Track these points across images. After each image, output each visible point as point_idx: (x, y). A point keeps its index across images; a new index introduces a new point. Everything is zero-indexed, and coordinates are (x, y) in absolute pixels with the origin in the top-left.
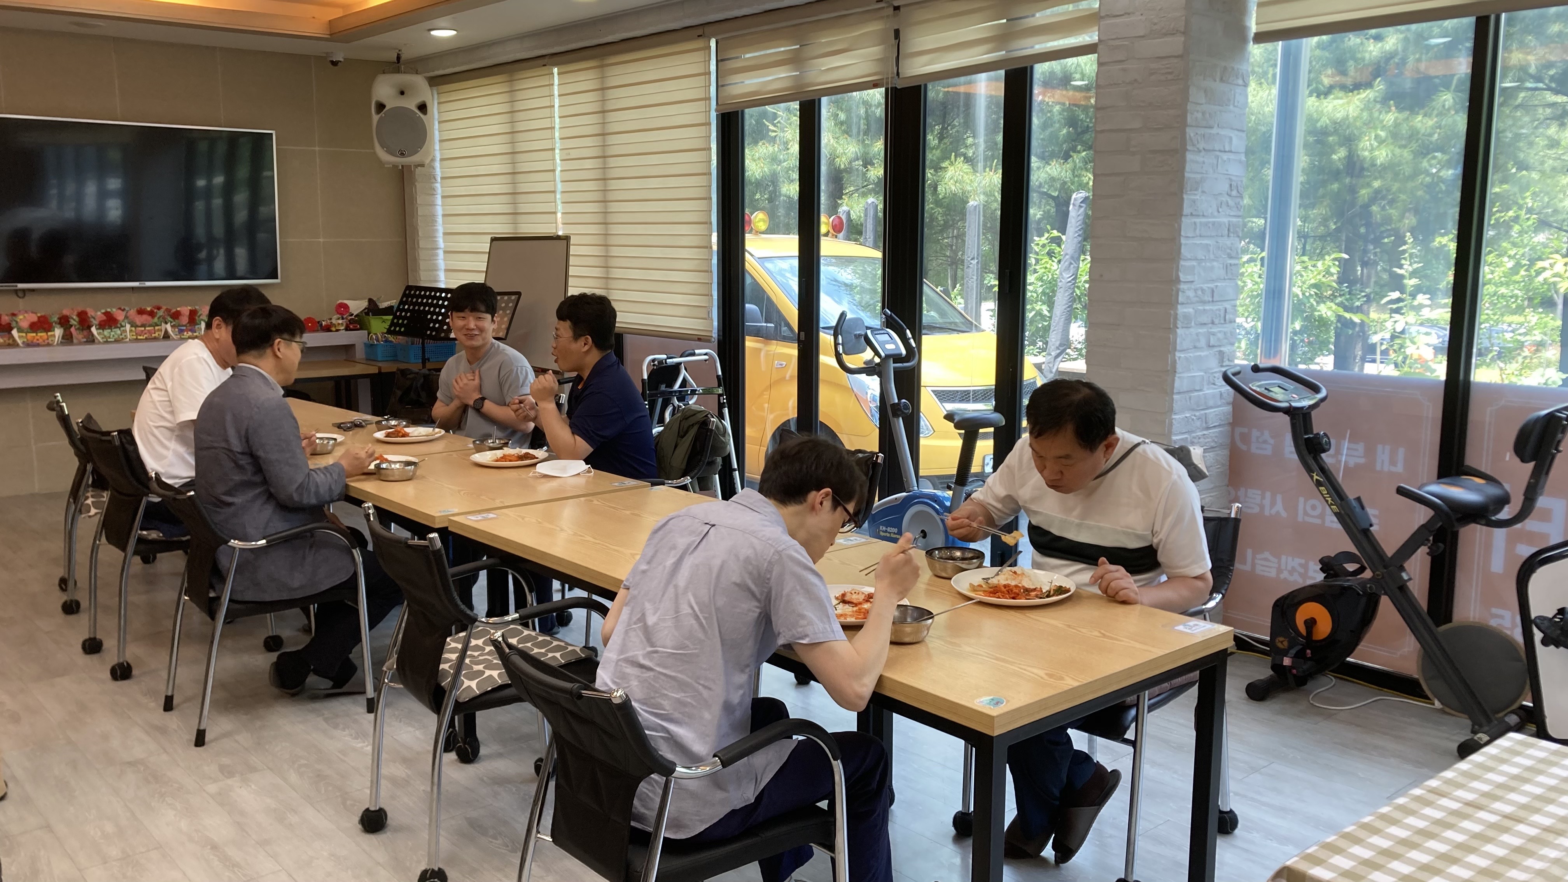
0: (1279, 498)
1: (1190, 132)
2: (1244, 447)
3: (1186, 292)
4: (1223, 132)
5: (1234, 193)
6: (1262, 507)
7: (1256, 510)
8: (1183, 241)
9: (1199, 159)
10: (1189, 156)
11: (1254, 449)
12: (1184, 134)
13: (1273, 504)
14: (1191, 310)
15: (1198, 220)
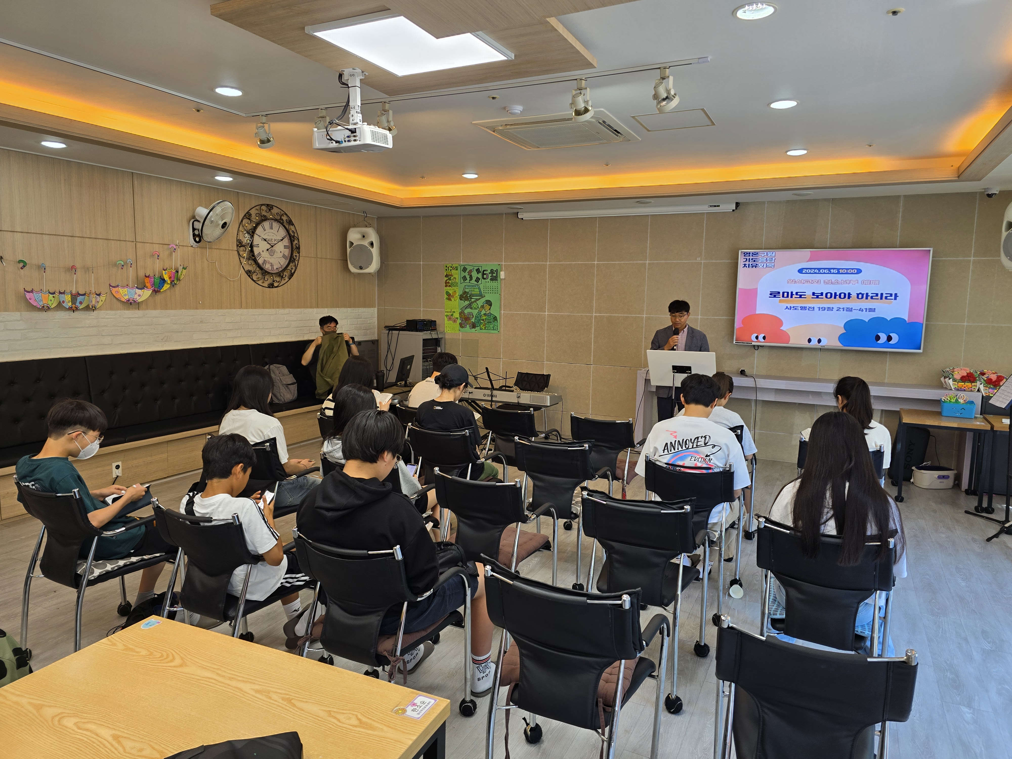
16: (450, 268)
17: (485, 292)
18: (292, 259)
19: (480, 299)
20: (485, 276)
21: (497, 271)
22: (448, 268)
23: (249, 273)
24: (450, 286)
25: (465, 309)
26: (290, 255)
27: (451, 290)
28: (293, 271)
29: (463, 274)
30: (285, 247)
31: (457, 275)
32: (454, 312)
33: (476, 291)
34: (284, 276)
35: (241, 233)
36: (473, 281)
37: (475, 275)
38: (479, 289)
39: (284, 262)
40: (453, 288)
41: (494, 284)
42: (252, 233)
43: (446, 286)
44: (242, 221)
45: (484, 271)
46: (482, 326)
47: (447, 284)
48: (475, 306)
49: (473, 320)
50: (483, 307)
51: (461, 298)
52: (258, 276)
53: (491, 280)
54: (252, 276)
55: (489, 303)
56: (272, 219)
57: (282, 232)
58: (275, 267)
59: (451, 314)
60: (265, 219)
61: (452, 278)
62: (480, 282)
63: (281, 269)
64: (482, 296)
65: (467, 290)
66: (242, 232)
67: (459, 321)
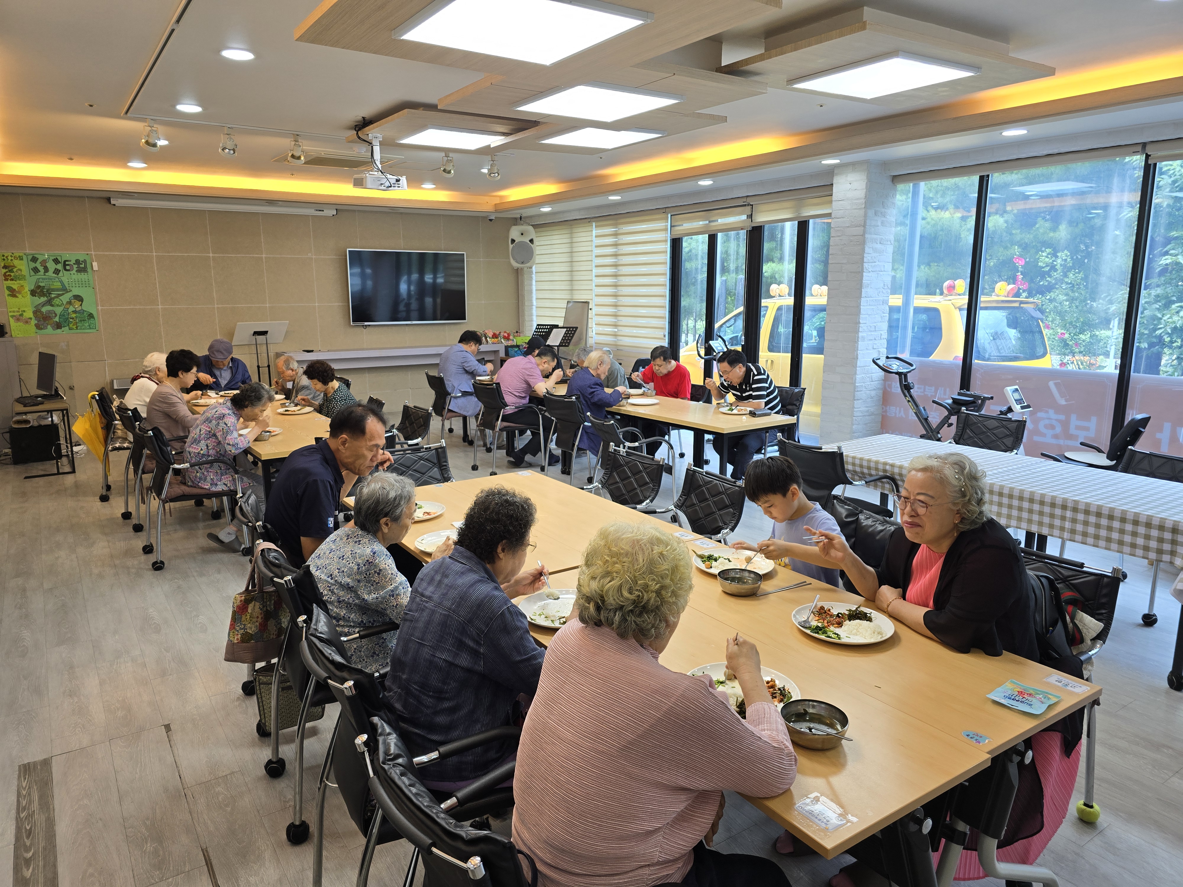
0: (902, 409)
1: (866, 265)
2: (889, 390)
3: (862, 327)
4: (880, 264)
5: (886, 287)
6: (895, 413)
7: (894, 415)
8: (862, 307)
9: (869, 274)
10: (864, 274)
11: (893, 391)
12: (863, 266)
13: (900, 412)
14: (864, 334)
15: (868, 299)
16: (10, 258)
17: (70, 285)
19: (63, 294)
20: (68, 268)
21: (85, 261)
22: (7, 257)
24: (12, 280)
25: (43, 306)
27: (15, 285)
29: (33, 265)
31: (23, 266)
32: (24, 311)
33: (57, 285)
36: (50, 273)
37: (52, 266)
38: (61, 282)
40: (18, 282)
41: (83, 276)
43: (6, 280)
45: (65, 261)
46: (71, 325)
47: (6, 277)
48: (57, 303)
49: (57, 319)
50: (70, 303)
51: (33, 293)
53: (80, 271)
55: (79, 298)
59: (18, 314)
61: (15, 270)
62: (61, 274)
64: (65, 290)
65: (42, 284)
67: (34, 322)
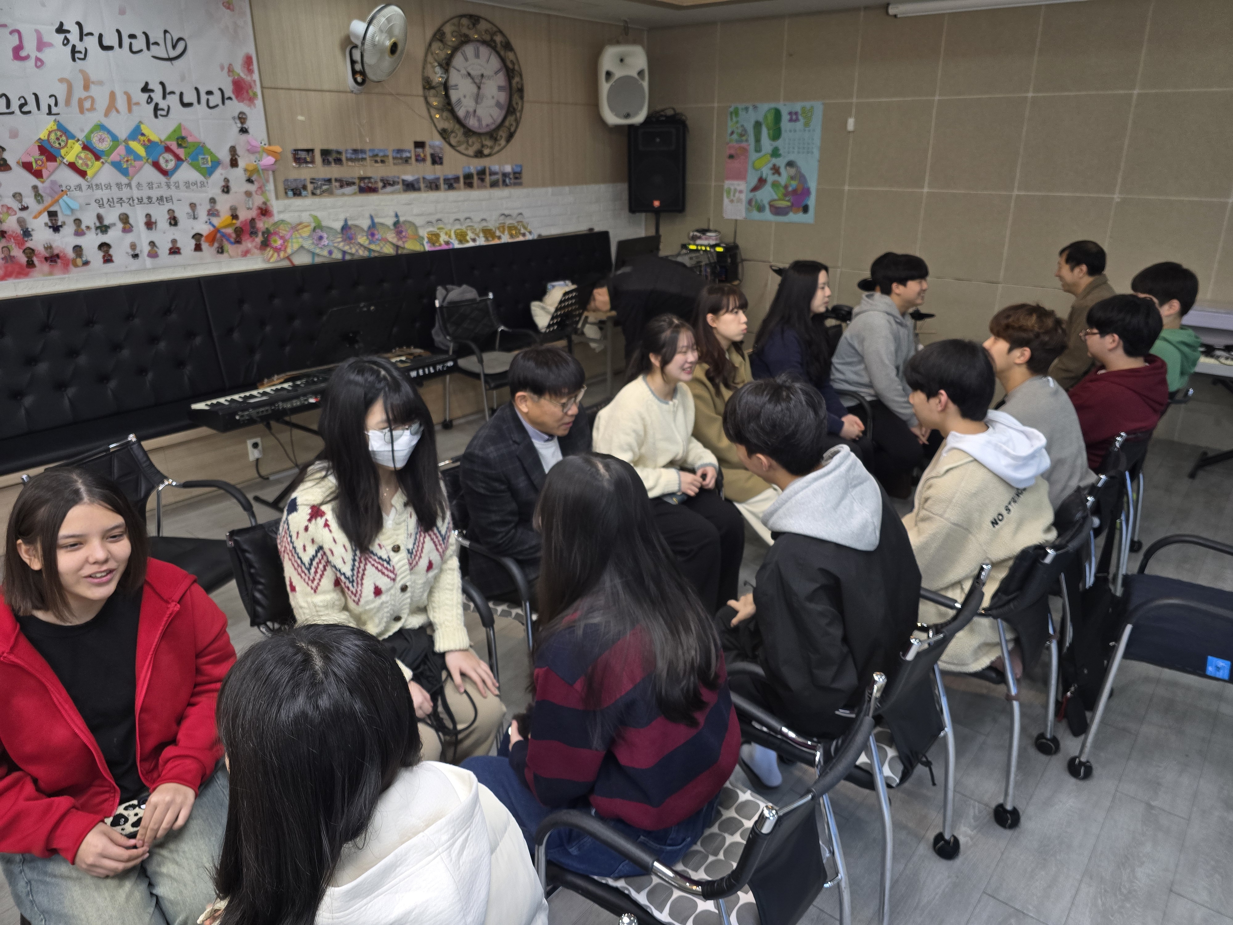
18: (511, 110)
23: (444, 134)
26: (507, 103)
28: (512, 129)
30: (500, 88)
34: (499, 137)
35: (429, 66)
39: (498, 115)
42: (446, 65)
44: (430, 45)
52: (456, 140)
54: (449, 137)
56: (477, 41)
57: (495, 63)
58: (484, 123)
60: (465, 40)
63: (493, 127)
66: (431, 63)
